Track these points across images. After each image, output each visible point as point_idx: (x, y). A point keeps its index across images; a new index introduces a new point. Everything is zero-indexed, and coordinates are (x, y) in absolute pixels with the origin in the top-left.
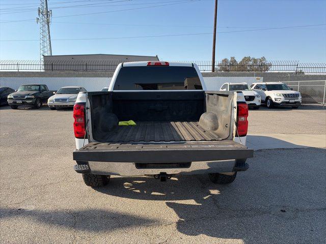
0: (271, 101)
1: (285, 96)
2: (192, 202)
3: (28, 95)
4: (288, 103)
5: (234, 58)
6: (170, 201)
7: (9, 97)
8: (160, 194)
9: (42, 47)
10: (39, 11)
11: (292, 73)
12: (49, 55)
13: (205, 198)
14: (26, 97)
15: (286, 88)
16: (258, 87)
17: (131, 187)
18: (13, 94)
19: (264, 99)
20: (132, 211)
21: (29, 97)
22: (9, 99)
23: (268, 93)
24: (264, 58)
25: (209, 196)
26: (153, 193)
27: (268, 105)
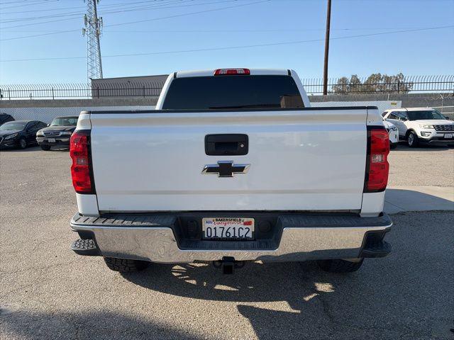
0: (415, 135)
1: (438, 128)
2: (283, 306)
3: (64, 131)
4: (442, 138)
5: (355, 76)
6: (246, 304)
7: (38, 134)
8: (229, 288)
9: (90, 67)
10: (86, 19)
11: (448, 94)
12: (99, 78)
13: (307, 299)
14: (61, 133)
15: (439, 117)
16: (393, 116)
17: (184, 274)
18: (44, 129)
19: (404, 134)
20: (178, 321)
21: (65, 133)
22: (39, 136)
23: (409, 124)
24: (401, 76)
25: (314, 295)
26: (218, 287)
27: (410, 142)
